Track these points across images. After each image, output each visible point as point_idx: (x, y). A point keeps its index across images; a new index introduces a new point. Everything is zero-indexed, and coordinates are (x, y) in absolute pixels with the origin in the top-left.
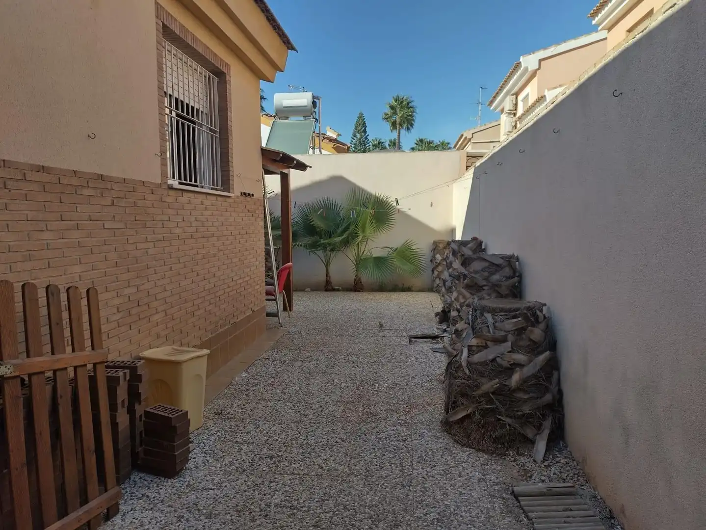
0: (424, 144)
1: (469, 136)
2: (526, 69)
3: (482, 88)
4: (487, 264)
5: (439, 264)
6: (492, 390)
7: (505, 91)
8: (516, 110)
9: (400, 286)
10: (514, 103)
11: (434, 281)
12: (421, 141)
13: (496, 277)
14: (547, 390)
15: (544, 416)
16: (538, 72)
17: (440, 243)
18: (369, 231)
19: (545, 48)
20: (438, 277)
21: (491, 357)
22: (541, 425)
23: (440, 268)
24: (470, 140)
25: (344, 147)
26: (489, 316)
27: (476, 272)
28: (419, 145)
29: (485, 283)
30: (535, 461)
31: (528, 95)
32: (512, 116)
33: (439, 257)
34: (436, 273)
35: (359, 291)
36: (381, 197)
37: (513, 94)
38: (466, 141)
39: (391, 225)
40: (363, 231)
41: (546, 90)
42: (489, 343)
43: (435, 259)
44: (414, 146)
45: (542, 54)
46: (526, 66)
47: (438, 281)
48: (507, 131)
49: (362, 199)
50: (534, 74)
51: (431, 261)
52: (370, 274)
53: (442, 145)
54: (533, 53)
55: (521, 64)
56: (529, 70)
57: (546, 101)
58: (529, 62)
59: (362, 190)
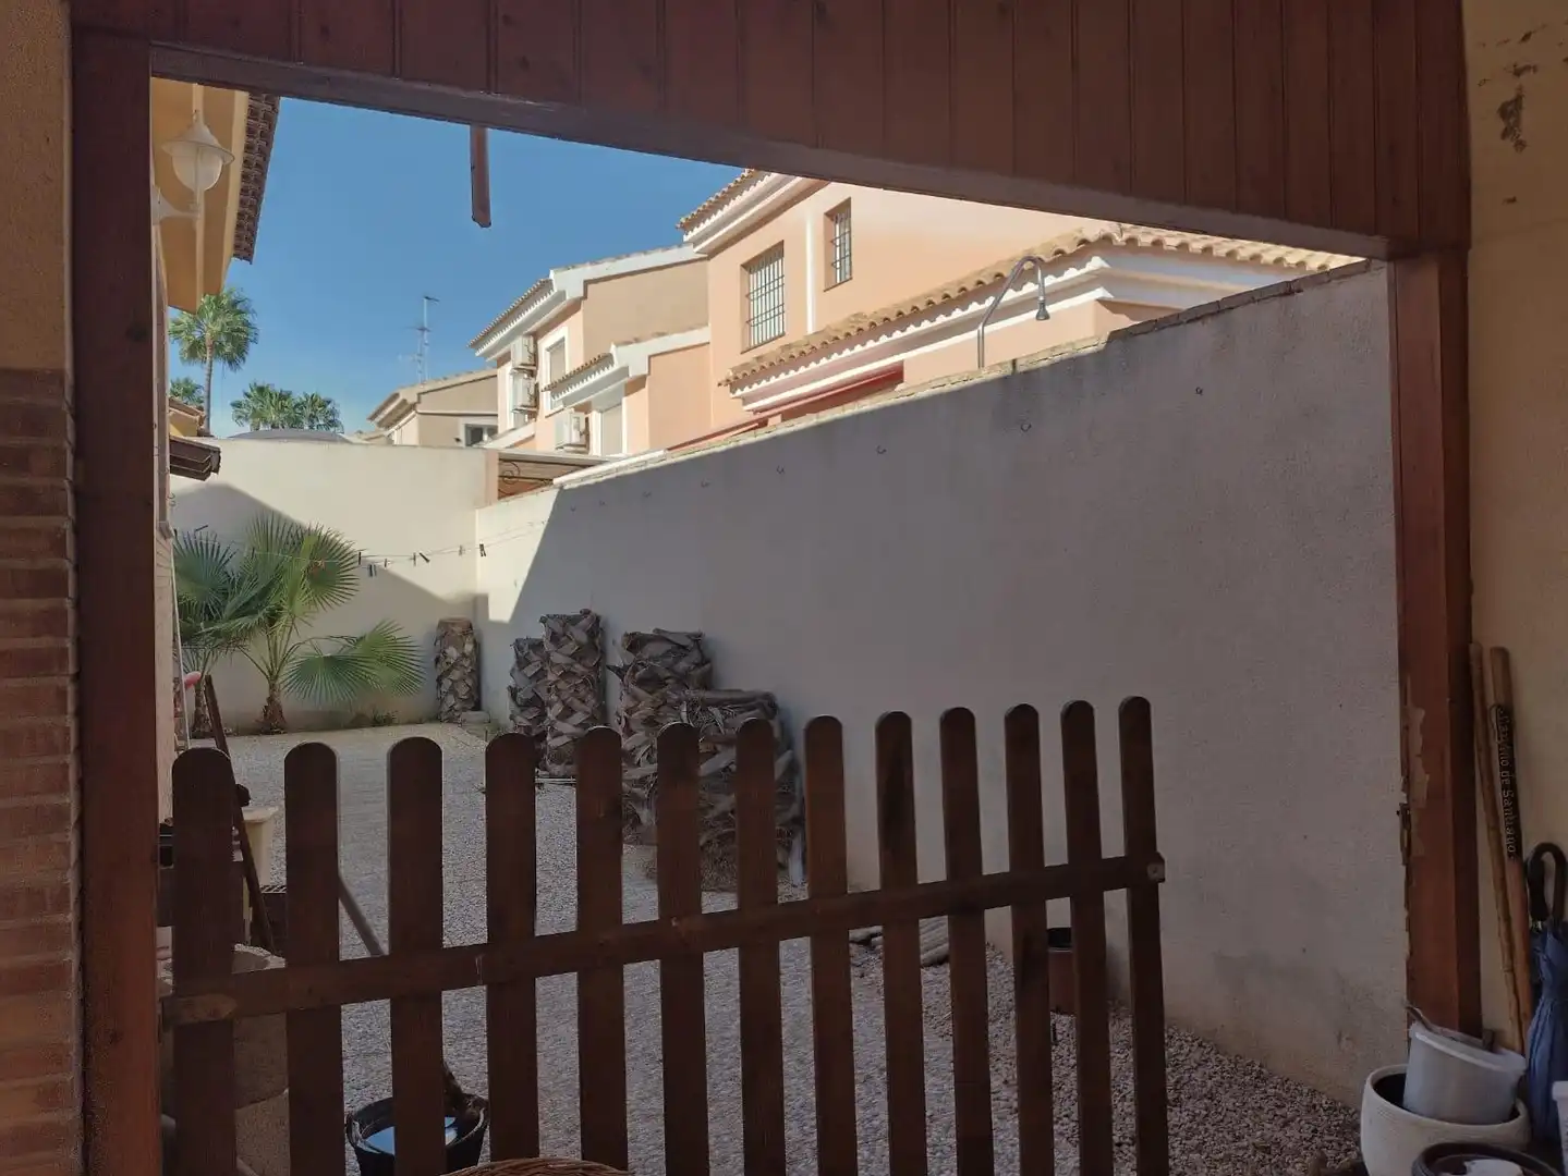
0: (268, 397)
1: (412, 399)
2: (561, 295)
3: (427, 298)
4: (668, 647)
5: (454, 666)
6: (729, 809)
7: (513, 326)
8: (536, 365)
9: (370, 715)
10: (532, 350)
11: (442, 701)
12: (261, 390)
13: (683, 665)
14: (792, 799)
15: (791, 834)
16: (584, 303)
17: (453, 624)
18: (299, 603)
19: (594, 262)
20: (452, 690)
21: (723, 765)
22: (790, 843)
23: (456, 675)
24: (413, 407)
25: (194, 417)
26: (715, 711)
27: (655, 659)
28: (256, 400)
29: (668, 674)
30: (794, 886)
31: (563, 340)
32: (526, 376)
33: (453, 652)
34: (447, 683)
35: (278, 733)
36: (324, 533)
37: (529, 334)
38: (405, 408)
39: (346, 591)
40: (291, 603)
41: (613, 347)
42: (719, 747)
43: (446, 657)
44: (242, 399)
45: (589, 271)
46: (561, 289)
47: (451, 700)
48: (520, 403)
49: (279, 535)
50: (575, 307)
51: (437, 660)
52: (318, 692)
53: (313, 403)
54: (573, 267)
55: (551, 284)
56: (568, 298)
57: (612, 363)
58: (567, 281)
59: (277, 517)
